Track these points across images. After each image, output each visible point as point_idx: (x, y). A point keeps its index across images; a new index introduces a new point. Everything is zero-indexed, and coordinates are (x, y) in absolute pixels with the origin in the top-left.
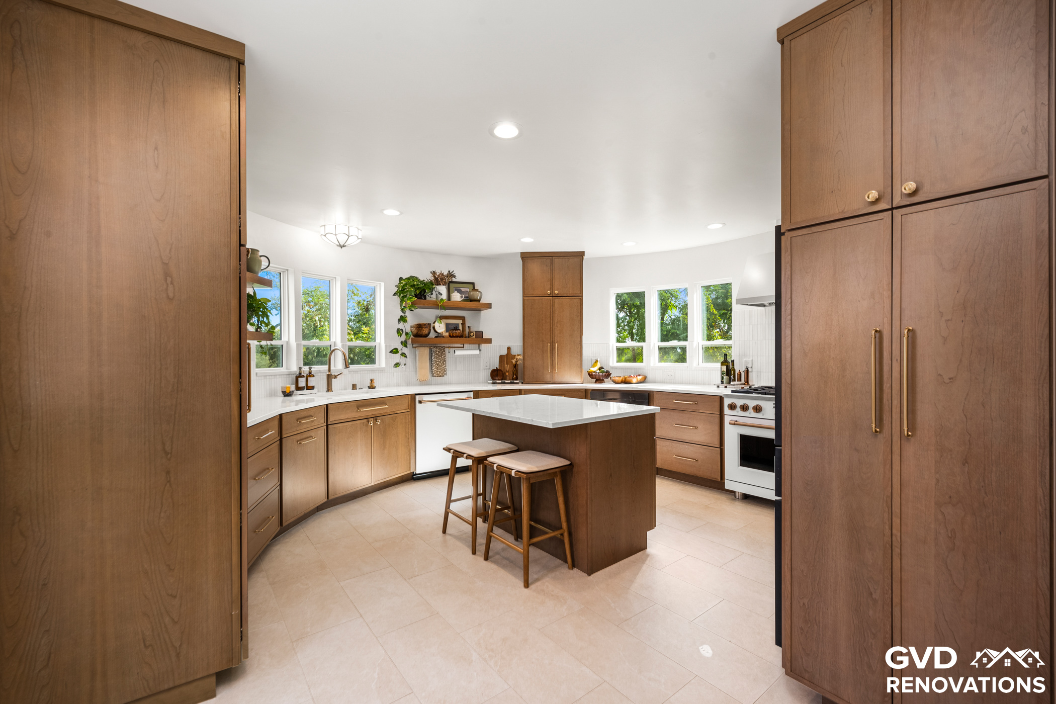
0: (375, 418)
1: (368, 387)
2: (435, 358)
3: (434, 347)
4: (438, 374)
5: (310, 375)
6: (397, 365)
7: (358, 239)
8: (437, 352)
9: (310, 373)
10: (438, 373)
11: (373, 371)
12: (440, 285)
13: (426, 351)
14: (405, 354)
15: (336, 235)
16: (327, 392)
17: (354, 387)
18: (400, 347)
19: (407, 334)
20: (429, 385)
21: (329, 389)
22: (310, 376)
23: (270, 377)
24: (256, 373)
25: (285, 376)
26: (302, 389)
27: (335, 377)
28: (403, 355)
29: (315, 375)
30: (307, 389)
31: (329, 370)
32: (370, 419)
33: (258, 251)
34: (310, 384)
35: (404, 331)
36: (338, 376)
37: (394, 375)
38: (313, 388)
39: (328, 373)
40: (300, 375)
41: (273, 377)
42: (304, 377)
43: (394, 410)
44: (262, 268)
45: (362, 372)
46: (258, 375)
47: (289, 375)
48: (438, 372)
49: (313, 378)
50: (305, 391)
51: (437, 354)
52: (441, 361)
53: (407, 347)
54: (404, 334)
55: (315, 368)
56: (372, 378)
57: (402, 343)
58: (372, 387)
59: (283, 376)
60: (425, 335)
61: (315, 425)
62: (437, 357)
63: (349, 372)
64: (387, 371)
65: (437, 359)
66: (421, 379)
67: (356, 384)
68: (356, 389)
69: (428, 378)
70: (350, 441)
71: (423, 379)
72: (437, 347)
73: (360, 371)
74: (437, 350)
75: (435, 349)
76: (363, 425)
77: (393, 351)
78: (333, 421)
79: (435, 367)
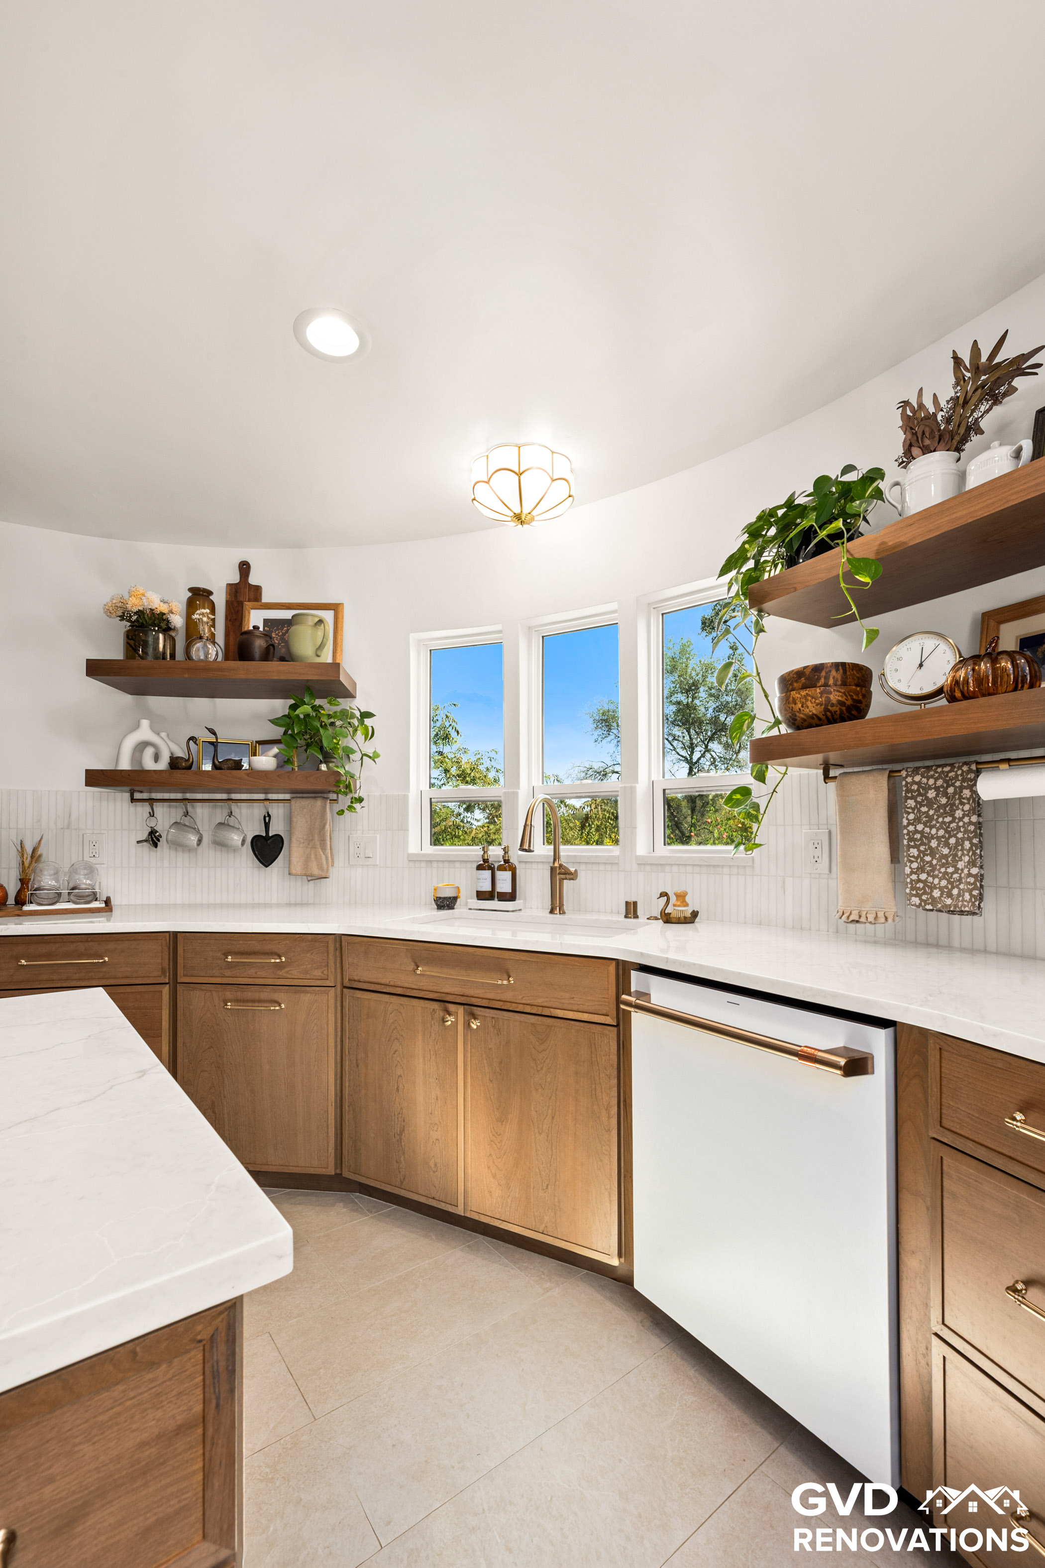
0: (471, 1007)
2: (917, 820)
3: (916, 770)
4: (934, 901)
5: (506, 865)
8: (931, 794)
9: (509, 861)
10: (936, 892)
13: (870, 789)
17: (631, 909)
20: (937, 946)
21: (555, 905)
22: (504, 868)
23: (441, 865)
26: (487, 896)
27: (573, 875)
30: (498, 899)
32: (452, 1007)
38: (510, 897)
39: (551, 864)
40: (484, 865)
41: (446, 865)
43: (539, 1001)
46: (413, 858)
48: (933, 887)
50: (498, 904)
51: (930, 803)
52: (950, 833)
60: (820, 719)
61: (290, 976)
62: (931, 818)
63: (638, 864)
64: (753, 867)
65: (931, 827)
66: (851, 913)
67: (635, 903)
68: (636, 917)
69: (881, 914)
70: (396, 1051)
71: (860, 917)
72: (928, 768)
73: (671, 865)
74: (931, 782)
75: (917, 778)
76: (432, 1019)
77: (734, 797)
78: (355, 981)
79: (915, 865)
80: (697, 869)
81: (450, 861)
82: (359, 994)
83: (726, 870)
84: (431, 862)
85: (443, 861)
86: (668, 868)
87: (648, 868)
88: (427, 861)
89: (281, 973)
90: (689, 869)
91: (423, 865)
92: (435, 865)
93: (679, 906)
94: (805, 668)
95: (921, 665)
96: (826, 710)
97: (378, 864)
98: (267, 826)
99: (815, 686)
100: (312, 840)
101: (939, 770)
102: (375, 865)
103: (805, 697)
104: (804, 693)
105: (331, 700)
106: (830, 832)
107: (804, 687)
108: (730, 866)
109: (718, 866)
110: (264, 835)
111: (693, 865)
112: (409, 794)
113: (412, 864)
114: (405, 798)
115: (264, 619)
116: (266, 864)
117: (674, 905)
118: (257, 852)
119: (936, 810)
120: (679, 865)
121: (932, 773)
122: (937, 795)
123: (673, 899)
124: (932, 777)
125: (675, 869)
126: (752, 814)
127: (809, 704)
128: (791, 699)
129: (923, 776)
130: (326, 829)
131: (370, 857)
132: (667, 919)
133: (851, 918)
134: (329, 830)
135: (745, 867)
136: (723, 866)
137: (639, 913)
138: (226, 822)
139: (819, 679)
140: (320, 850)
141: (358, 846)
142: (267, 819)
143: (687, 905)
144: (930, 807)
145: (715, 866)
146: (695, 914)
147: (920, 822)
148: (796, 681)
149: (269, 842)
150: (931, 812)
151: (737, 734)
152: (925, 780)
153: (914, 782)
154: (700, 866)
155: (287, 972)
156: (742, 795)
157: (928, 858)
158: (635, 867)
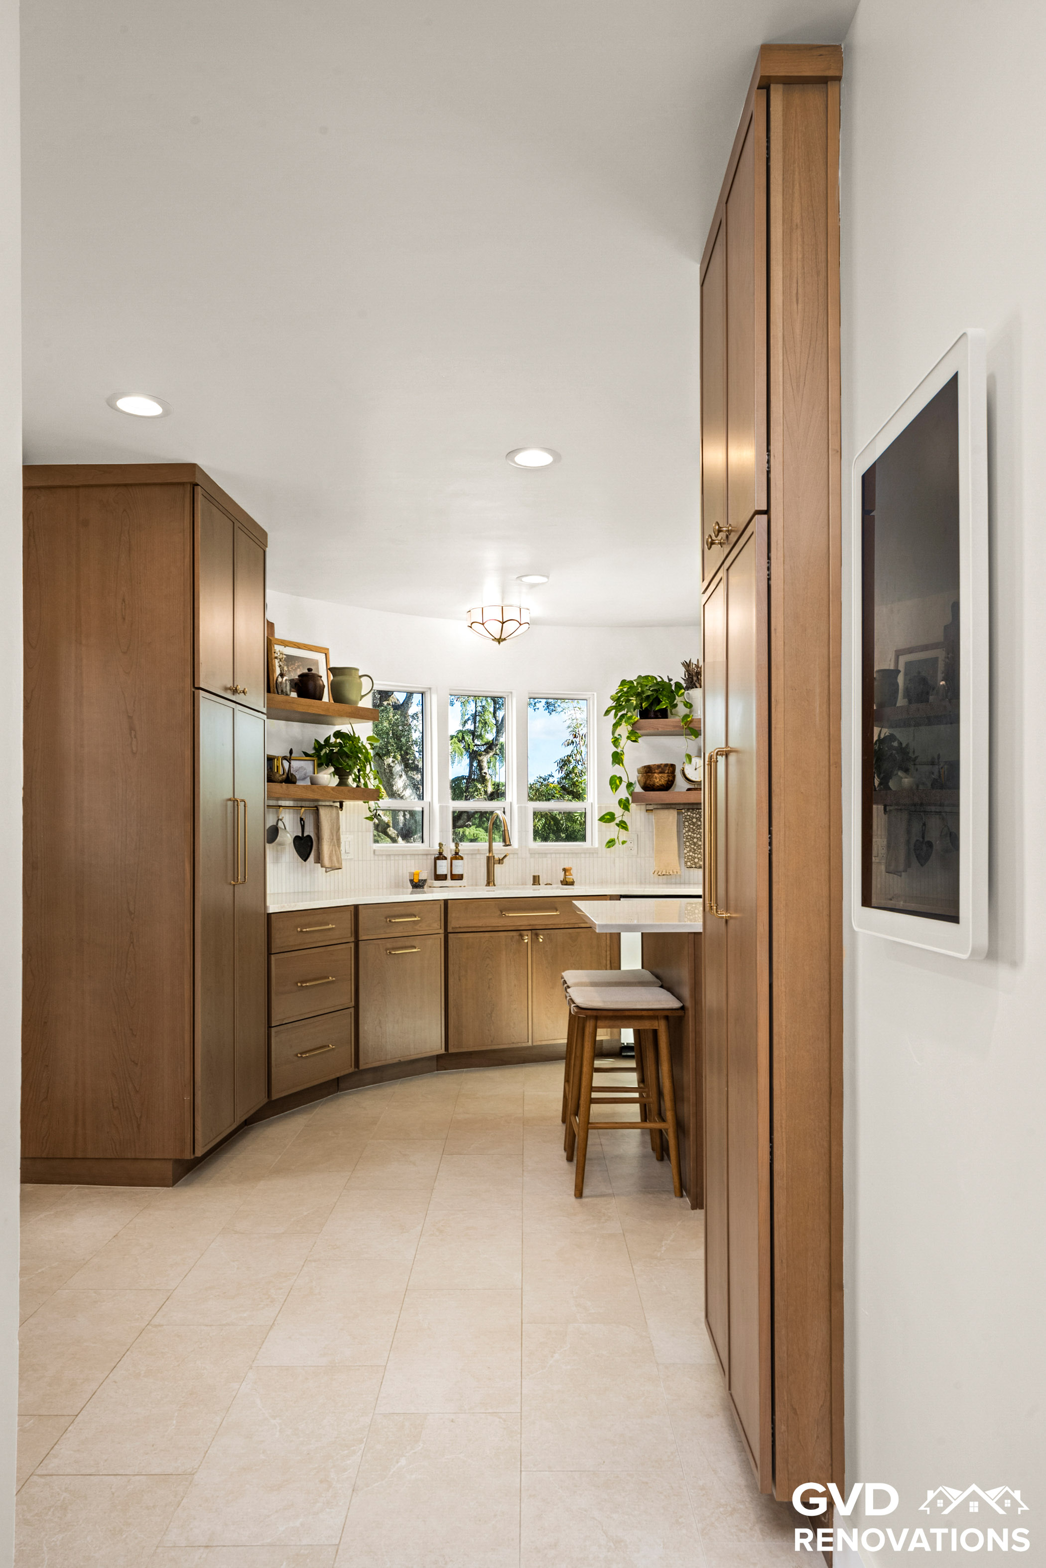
0: (535, 931)
1: (561, 882)
2: (688, 831)
3: (688, 810)
4: (695, 863)
5: (457, 856)
6: (611, 843)
7: (520, 624)
8: (694, 820)
9: (457, 853)
10: (696, 860)
11: (575, 854)
12: (696, 687)
13: (671, 817)
14: (624, 822)
15: (483, 624)
16: (486, 886)
17: (536, 880)
18: (618, 812)
19: (630, 785)
20: (684, 883)
21: (490, 881)
22: (456, 858)
23: (397, 858)
24: (374, 851)
25: (420, 857)
26: (443, 877)
27: (500, 861)
28: (623, 825)
29: (465, 857)
30: (452, 879)
31: (490, 850)
32: (525, 933)
33: (357, 670)
34: (456, 871)
35: (625, 779)
36: (505, 860)
37: (614, 863)
38: (460, 877)
39: (488, 855)
40: (440, 856)
41: (401, 857)
42: (446, 858)
43: (573, 921)
44: (362, 694)
45: (553, 856)
46: (376, 853)
47: (427, 855)
48: (695, 858)
49: (460, 861)
50: (449, 882)
51: (694, 824)
53: (628, 810)
54: (624, 785)
55: (464, 846)
56: (566, 866)
57: (620, 802)
58: (565, 883)
59: (417, 857)
60: (664, 786)
61: (422, 929)
62: (694, 830)
63: (530, 854)
64: (597, 853)
65: (694, 834)
66: (662, 872)
67: (539, 876)
69: (675, 871)
70: (488, 965)
71: (666, 872)
72: (693, 809)
74: (694, 815)
75: (689, 813)
76: (512, 941)
77: (606, 817)
78: (457, 928)
79: (688, 849)
81: (403, 855)
82: (460, 935)
83: (583, 855)
84: (390, 855)
85: (398, 855)
86: (549, 856)
87: (537, 856)
88: (387, 855)
89: (417, 927)
90: (562, 855)
91: (385, 858)
92: (392, 858)
94: (661, 764)
95: (696, 769)
96: (667, 783)
97: (353, 858)
98: (302, 828)
99: (664, 773)
100: (333, 840)
101: (697, 811)
103: (661, 777)
104: (660, 775)
106: (638, 835)
107: (660, 773)
108: (585, 853)
110: (301, 835)
113: (376, 858)
116: (304, 859)
118: (298, 850)
119: (696, 827)
120: (556, 853)
121: (694, 812)
122: (697, 821)
124: (695, 813)
127: (662, 780)
128: (654, 777)
129: (691, 813)
131: (348, 853)
133: (663, 873)
135: (593, 853)
136: (581, 853)
137: (540, 883)
139: (666, 770)
140: (337, 847)
142: (302, 823)
143: (571, 875)
144: (694, 826)
145: (577, 853)
147: (690, 832)
148: (657, 769)
149: (304, 841)
150: (694, 828)
152: (692, 815)
153: (688, 815)
154: (568, 853)
155: (420, 927)
157: (693, 846)
158: (528, 855)
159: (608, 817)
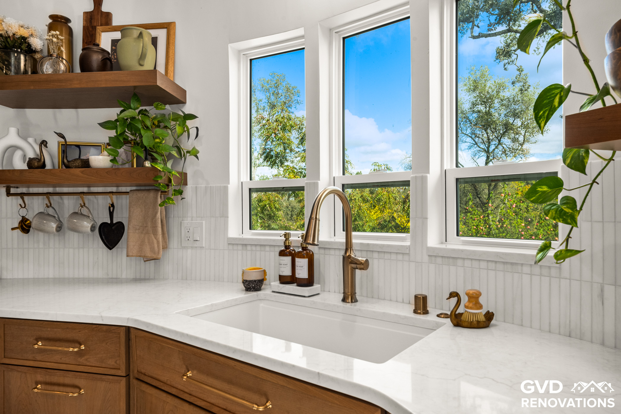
21: (349, 293)
45: (465, 262)
63: (429, 256)
67: (425, 298)
68: (426, 312)
73: (464, 259)
77: (539, 189)
80: (492, 266)
81: (261, 245)
82: (144, 387)
83: (526, 269)
84: (246, 245)
85: (256, 245)
86: (460, 262)
87: (439, 260)
88: (243, 245)
89: (82, 360)
90: (483, 265)
91: (240, 247)
92: (249, 248)
93: (471, 308)
97: (204, 246)
98: (111, 214)
100: (146, 227)
102: (202, 247)
105: (158, 104)
108: (531, 265)
109: (516, 264)
110: (109, 222)
111: (488, 261)
112: (229, 185)
113: (231, 247)
114: (226, 189)
115: (112, 40)
116: (111, 247)
117: (466, 307)
118: (103, 237)
120: (472, 259)
123: (464, 299)
125: (468, 263)
126: (566, 213)
130: (157, 217)
131: (198, 241)
132: (458, 322)
134: (160, 218)
136: (522, 264)
137: (428, 309)
138: (79, 212)
140: (152, 235)
141: (188, 230)
142: (112, 208)
143: (481, 307)
145: (512, 264)
146: (489, 316)
149: (113, 228)
151: (544, 113)
154: (496, 262)
155: (86, 360)
156: (549, 187)
158: (426, 258)
159: (545, 188)
